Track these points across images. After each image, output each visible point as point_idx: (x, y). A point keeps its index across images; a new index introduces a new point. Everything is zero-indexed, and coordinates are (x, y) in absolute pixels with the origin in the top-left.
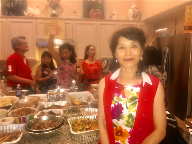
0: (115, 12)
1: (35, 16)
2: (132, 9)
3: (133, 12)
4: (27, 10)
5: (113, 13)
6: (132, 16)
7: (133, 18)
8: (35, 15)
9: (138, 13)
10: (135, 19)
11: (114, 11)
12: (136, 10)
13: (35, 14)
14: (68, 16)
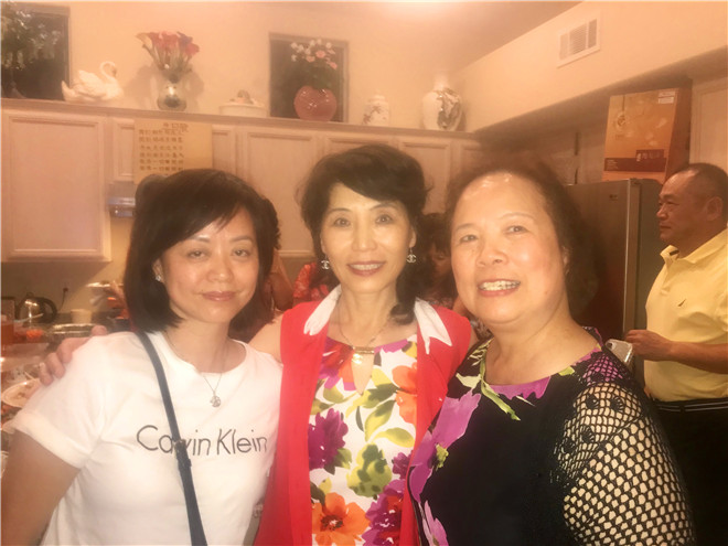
0: (379, 100)
1: (105, 102)
2: (438, 92)
3: (441, 103)
4: (75, 81)
5: (376, 103)
6: (437, 116)
7: (439, 123)
8: (104, 98)
9: (457, 106)
10: (445, 127)
11: (377, 97)
12: (449, 96)
13: (105, 95)
14: (221, 108)
